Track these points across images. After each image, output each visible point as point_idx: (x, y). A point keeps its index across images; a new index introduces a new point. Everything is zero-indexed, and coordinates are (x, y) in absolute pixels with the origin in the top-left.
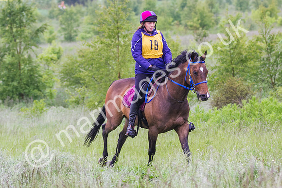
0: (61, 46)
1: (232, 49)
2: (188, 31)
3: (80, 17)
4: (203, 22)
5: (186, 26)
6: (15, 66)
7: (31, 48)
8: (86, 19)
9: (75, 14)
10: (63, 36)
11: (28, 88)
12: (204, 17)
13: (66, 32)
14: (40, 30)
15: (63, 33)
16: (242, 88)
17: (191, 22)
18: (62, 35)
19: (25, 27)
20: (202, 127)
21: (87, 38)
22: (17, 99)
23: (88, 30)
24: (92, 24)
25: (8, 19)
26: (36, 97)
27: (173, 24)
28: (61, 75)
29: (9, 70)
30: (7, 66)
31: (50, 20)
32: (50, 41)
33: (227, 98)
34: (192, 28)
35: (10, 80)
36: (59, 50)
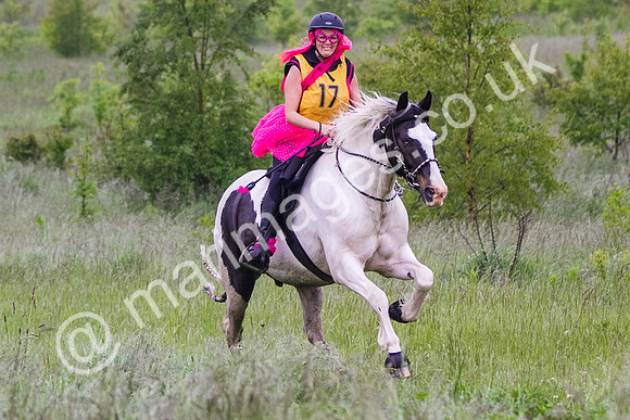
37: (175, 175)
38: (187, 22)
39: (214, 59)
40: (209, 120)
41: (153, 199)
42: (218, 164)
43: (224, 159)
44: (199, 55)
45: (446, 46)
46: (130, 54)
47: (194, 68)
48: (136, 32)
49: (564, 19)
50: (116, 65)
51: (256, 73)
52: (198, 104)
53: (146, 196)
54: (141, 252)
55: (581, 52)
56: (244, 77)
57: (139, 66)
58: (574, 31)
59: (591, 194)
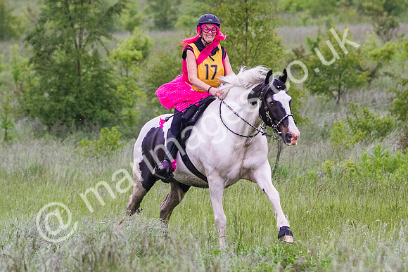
0: (148, 37)
2: (365, 17)
4: (390, 2)
5: (361, 8)
6: (71, 70)
7: (99, 40)
10: (152, 20)
11: (92, 106)
13: (158, 13)
14: (116, 9)
15: (152, 15)
17: (369, 2)
18: (150, 18)
19: (90, 3)
22: (73, 125)
23: (196, 10)
26: (105, 123)
27: (338, 3)
28: (148, 85)
29: (61, 76)
30: (57, 67)
32: (130, 28)
34: (371, 12)
35: (62, 92)
36: (146, 43)
37: (63, 114)
38: (70, 18)
39: (87, 41)
40: (84, 80)
41: (49, 129)
42: (90, 108)
43: (94, 105)
44: (78, 39)
45: (232, 33)
46: (35, 39)
47: (74, 47)
48: (38, 26)
49: (306, 16)
50: (26, 46)
51: (114, 50)
52: (77, 70)
53: (45, 128)
54: (42, 163)
55: (317, 36)
56: (106, 53)
57: (40, 46)
58: (312, 24)
59: (323, 125)
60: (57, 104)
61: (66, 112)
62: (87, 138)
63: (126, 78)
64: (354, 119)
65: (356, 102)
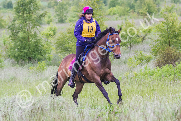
0: (56, 26)
1: (169, 28)
2: (140, 16)
3: (68, 7)
4: (150, 10)
5: (138, 13)
6: (26, 39)
7: (36, 27)
8: (72, 8)
9: (65, 5)
10: (57, 19)
11: (34, 54)
12: (150, 7)
13: (59, 17)
14: (43, 15)
15: (57, 18)
16: (175, 54)
17: (141, 10)
18: (56, 19)
19: (32, 13)
20: (149, 80)
21: (73, 21)
22: (27, 61)
23: (74, 15)
24: (77, 11)
25: (21, 8)
26: (39, 60)
27: (129, 11)
28: (56, 45)
29: (22, 42)
30: (20, 39)
31: (49, 9)
32: (48, 23)
33: (166, 61)
34: (142, 14)
35: (22, 48)
36: (55, 29)
37: (23, 57)
38: (25, 19)
39: (32, 28)
40: (31, 43)
41: (18, 63)
43: (35, 53)
44: (28, 28)
46: (11, 28)
47: (27, 31)
48: (13, 23)
49: (117, 16)
50: (8, 31)
51: (42, 32)
53: (16, 62)
54: (15, 76)
55: (121, 24)
56: (39, 33)
57: (13, 31)
58: (120, 20)
59: (125, 59)
60: (21, 53)
61: (24, 56)
62: (33, 66)
63: (47, 42)
64: (136, 56)
65: (137, 49)
